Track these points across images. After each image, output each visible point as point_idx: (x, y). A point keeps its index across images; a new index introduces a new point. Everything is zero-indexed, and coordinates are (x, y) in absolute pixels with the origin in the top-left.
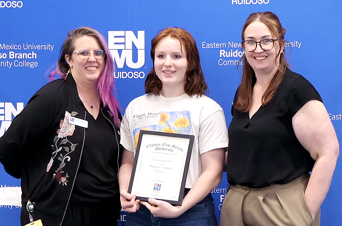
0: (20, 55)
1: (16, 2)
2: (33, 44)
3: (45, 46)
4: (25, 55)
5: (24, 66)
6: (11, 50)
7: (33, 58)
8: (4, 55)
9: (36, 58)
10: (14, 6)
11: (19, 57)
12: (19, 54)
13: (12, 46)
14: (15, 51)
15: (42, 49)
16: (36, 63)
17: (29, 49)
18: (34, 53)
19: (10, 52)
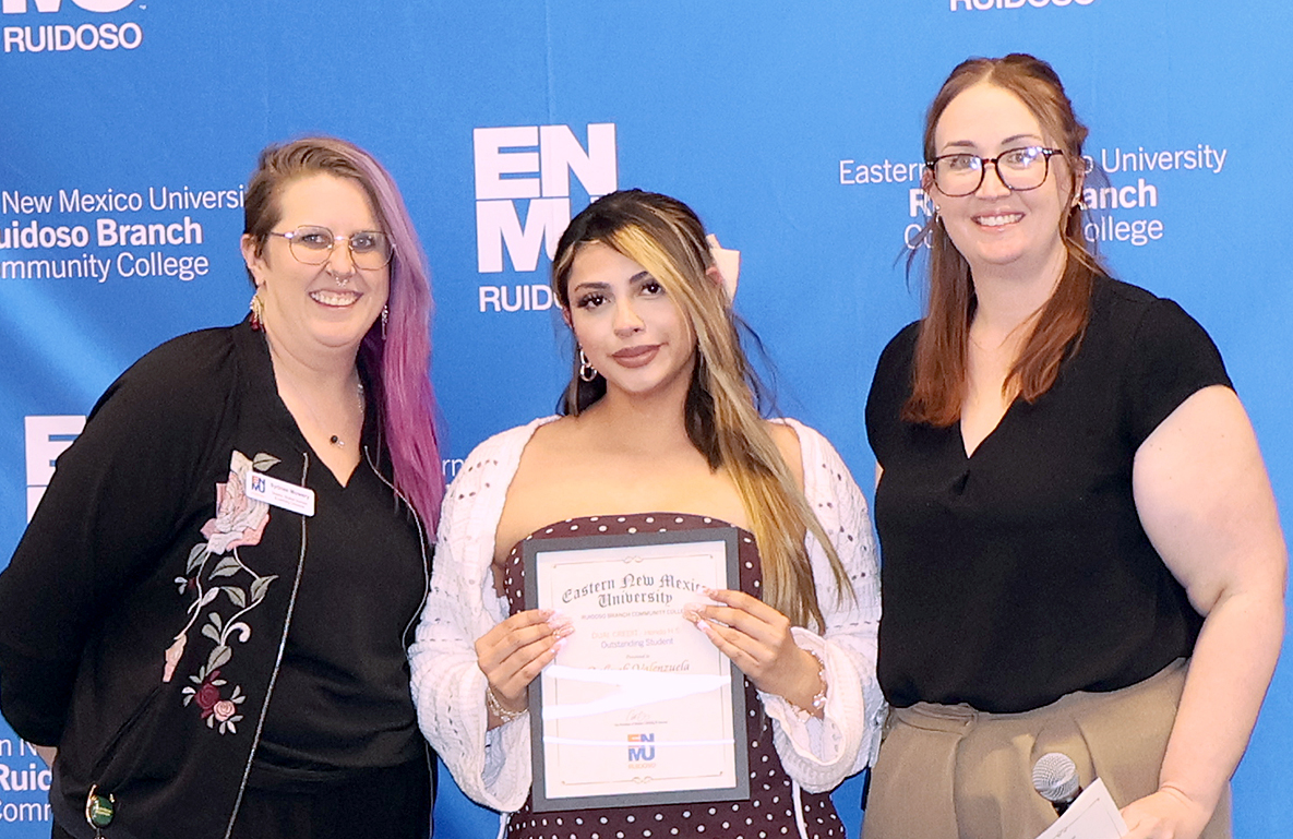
0: (138, 231)
1: (114, 29)
2: (186, 188)
3: (232, 195)
4: (157, 233)
5: (154, 274)
6: (103, 214)
7: (188, 241)
8: (79, 234)
9: (199, 240)
10: (109, 42)
11: (134, 242)
12: (134, 229)
13: (105, 196)
14: (121, 218)
15: (220, 206)
16: (201, 262)
17: (171, 207)
18: (191, 222)
19: (101, 223)
